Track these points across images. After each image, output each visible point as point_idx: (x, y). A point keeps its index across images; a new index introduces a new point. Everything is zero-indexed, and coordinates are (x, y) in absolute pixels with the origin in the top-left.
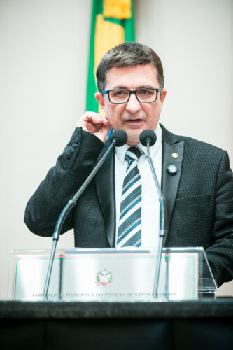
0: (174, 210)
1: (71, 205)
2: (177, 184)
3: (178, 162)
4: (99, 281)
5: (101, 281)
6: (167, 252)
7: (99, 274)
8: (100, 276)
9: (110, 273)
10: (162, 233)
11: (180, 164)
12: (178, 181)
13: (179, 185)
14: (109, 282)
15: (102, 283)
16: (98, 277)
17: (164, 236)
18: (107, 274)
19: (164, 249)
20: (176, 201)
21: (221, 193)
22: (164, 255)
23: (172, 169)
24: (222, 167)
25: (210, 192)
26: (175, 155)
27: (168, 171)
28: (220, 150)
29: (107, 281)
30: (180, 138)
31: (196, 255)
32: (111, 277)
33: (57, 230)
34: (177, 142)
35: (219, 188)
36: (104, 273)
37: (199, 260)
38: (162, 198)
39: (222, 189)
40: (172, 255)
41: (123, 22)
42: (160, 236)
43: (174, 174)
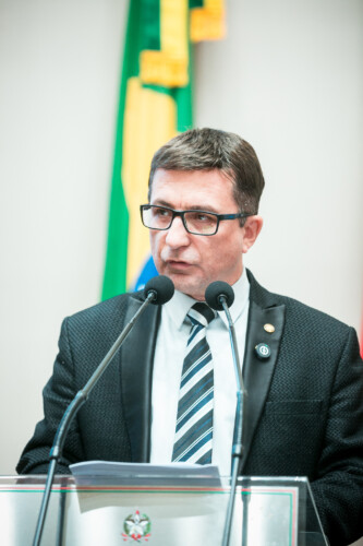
0: (260, 421)
1: (81, 399)
2: (269, 377)
3: (275, 341)
4: (127, 531)
5: (131, 533)
6: (246, 483)
7: (128, 519)
8: (129, 523)
9: (147, 519)
10: (238, 451)
11: (277, 344)
12: (271, 372)
13: (272, 379)
14: (145, 533)
15: (133, 536)
16: (125, 525)
17: (240, 456)
18: (142, 520)
19: (241, 478)
20: (265, 405)
21: (339, 401)
22: (239, 488)
23: (264, 350)
24: (345, 357)
25: (322, 397)
26: (269, 328)
27: (255, 354)
28: (344, 326)
29: (142, 533)
30: (280, 300)
31: (296, 490)
32: (149, 525)
33: (58, 442)
34: (275, 306)
35: (337, 391)
36: (137, 517)
37: (300, 500)
38: (242, 392)
39: (341, 394)
40: (253, 489)
41: (174, 92)
42: (234, 456)
43: (266, 360)
